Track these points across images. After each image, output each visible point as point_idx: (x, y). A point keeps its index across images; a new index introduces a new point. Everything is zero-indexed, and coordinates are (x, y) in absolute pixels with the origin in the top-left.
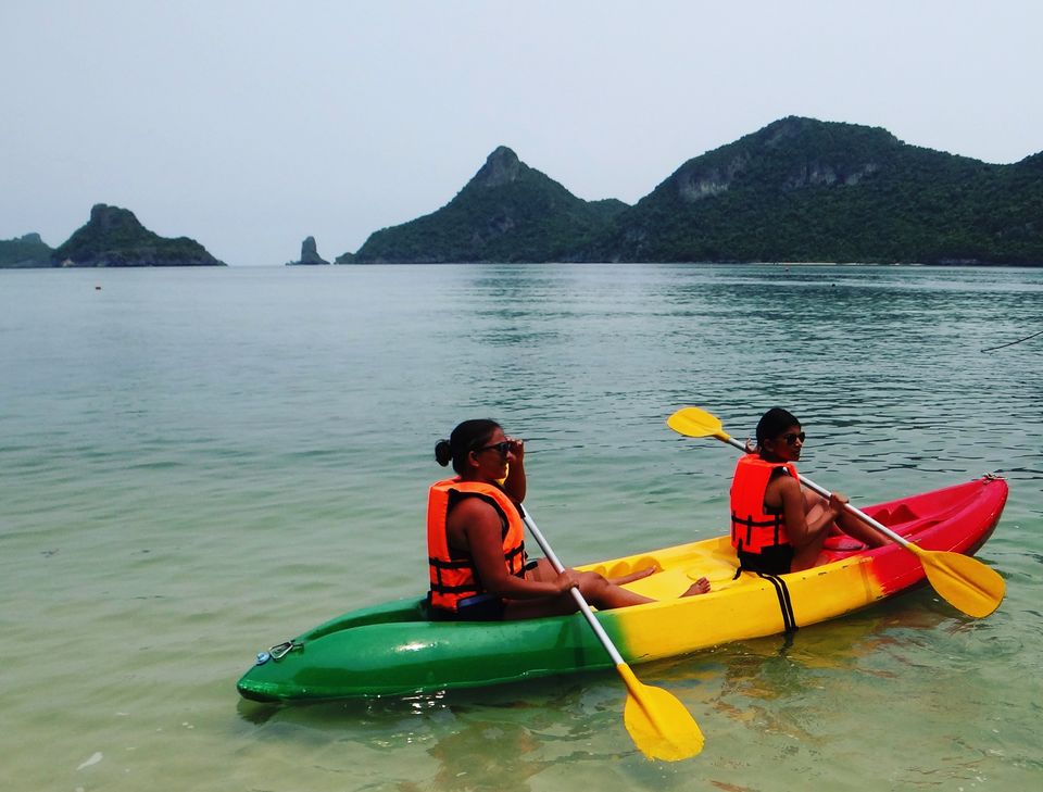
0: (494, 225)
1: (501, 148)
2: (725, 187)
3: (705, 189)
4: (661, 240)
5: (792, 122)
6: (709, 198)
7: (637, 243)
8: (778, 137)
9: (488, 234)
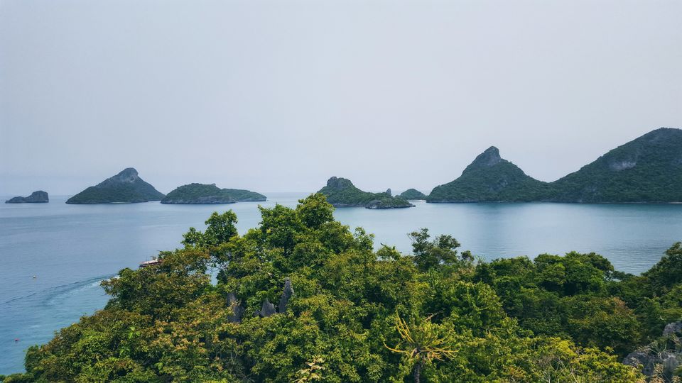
0: (499, 184)
1: (492, 148)
2: (634, 164)
3: (625, 165)
4: (609, 191)
5: (663, 131)
6: (627, 169)
7: (593, 192)
8: (657, 138)
9: (497, 188)
